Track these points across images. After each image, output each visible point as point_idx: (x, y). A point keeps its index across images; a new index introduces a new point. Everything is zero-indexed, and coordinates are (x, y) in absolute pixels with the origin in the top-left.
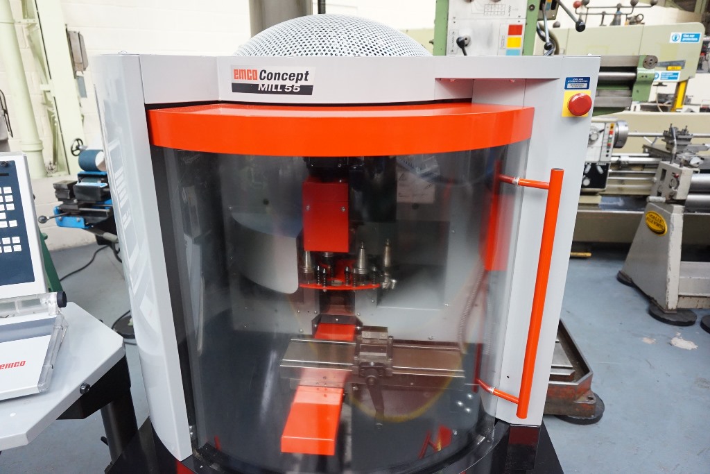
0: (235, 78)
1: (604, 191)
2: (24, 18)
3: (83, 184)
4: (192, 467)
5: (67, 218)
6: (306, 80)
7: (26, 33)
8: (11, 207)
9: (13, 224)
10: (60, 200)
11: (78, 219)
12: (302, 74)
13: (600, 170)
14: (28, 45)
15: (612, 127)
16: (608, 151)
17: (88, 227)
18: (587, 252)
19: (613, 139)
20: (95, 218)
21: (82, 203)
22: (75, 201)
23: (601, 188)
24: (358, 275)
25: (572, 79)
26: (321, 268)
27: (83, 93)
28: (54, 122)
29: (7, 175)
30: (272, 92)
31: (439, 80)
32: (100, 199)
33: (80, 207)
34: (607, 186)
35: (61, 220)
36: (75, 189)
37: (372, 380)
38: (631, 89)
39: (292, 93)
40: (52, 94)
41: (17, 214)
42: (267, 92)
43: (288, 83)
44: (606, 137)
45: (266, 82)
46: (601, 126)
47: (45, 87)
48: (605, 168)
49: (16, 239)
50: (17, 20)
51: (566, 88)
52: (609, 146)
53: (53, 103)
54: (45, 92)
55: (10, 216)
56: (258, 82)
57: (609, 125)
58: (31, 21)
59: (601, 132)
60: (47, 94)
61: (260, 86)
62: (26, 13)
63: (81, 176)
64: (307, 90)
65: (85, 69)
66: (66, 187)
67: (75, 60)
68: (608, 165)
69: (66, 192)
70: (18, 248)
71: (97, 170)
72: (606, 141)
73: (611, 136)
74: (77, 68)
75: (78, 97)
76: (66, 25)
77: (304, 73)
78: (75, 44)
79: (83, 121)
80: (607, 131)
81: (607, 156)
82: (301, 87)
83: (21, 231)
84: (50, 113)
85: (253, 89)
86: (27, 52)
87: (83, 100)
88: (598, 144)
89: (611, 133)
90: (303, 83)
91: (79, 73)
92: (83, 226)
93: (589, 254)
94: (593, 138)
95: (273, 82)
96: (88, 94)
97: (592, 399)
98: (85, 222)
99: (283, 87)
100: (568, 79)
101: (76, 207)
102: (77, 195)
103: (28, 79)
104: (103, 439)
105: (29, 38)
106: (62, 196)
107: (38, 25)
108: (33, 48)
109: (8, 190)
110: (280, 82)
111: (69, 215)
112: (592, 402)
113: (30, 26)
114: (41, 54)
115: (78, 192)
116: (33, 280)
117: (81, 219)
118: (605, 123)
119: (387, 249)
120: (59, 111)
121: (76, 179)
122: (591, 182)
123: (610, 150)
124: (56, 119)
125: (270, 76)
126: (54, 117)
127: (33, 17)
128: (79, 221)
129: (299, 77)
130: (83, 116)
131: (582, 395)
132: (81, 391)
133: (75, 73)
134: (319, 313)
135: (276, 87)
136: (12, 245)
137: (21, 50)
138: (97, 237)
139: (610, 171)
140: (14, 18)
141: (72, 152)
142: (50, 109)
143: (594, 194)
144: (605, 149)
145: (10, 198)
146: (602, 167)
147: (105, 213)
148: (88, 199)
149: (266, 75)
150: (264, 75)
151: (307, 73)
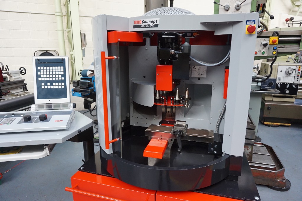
0: (135, 24)
1: (296, 96)
2: (67, 29)
3: (82, 81)
4: (112, 156)
5: (76, 93)
6: (156, 22)
7: (67, 34)
8: (63, 73)
9: (63, 78)
10: (74, 86)
11: (79, 93)
12: (155, 21)
13: (294, 87)
14: (67, 39)
15: (300, 68)
16: (298, 78)
17: (83, 96)
18: (289, 123)
19: (300, 73)
20: (85, 93)
21: (81, 87)
22: (79, 87)
23: (295, 95)
24: (175, 101)
25: (248, 21)
26: (162, 98)
27: (84, 55)
28: (73, 65)
29: (63, 63)
30: (146, 27)
31: (202, 23)
32: (87, 86)
33: (80, 89)
34: (298, 94)
35: (74, 94)
36: (79, 83)
37: (177, 135)
38: (299, 44)
39: (152, 27)
40: (74, 55)
41: (64, 76)
42: (144, 27)
43: (151, 24)
44: (297, 72)
45: (144, 24)
46: (294, 67)
47: (71, 53)
48: (297, 85)
49: (63, 84)
50: (65, 30)
51: (247, 24)
52: (298, 76)
53: (74, 58)
54: (71, 54)
55: (62, 76)
56: (142, 24)
57: (298, 67)
58: (69, 30)
59: (294, 70)
60: (72, 55)
61: (142, 25)
62: (68, 28)
63: (82, 79)
64: (156, 26)
65: (85, 47)
66: (77, 82)
67: (82, 43)
68: (298, 84)
69: (76, 84)
70: (63, 87)
71: (87, 77)
72: (297, 74)
73: (299, 72)
74: (83, 46)
75: (82, 56)
76: (80, 31)
77: (156, 20)
78: (83, 37)
79: (83, 65)
80: (297, 69)
81: (297, 80)
82: (155, 25)
83: (64, 81)
84: (72, 62)
85: (140, 27)
86: (67, 41)
87: (84, 58)
88: (293, 75)
89: (299, 70)
90: (155, 23)
91: (83, 48)
92: (81, 96)
93: (290, 125)
94: (290, 72)
95: (146, 24)
96: (85, 56)
97: (284, 180)
98: (82, 95)
99: (149, 25)
100: (247, 21)
101: (79, 89)
102: (80, 85)
103: (66, 50)
104: (83, 160)
105: (68, 36)
106: (75, 85)
107: (71, 31)
108: (69, 39)
109: (62, 67)
110: (148, 24)
111: (76, 92)
112: (285, 181)
113: (69, 32)
114: (71, 42)
115: (80, 83)
116: (66, 98)
117: (80, 93)
118: (296, 66)
119: (187, 92)
120: (75, 61)
121: (80, 79)
122: (289, 91)
123: (299, 78)
124: (74, 64)
125: (145, 22)
126: (73, 63)
127: (70, 29)
128: (80, 94)
129: (154, 22)
130: (83, 63)
131: (280, 178)
132: (78, 132)
133: (82, 48)
134: (162, 120)
135: (147, 25)
136: (62, 85)
137: (65, 41)
138: (85, 99)
139: (299, 87)
140: (64, 29)
141: (79, 74)
142: (72, 61)
143: (292, 97)
144: (296, 78)
145: (63, 70)
146: (295, 85)
147: (88, 91)
148: (83, 86)
149: (144, 22)
150: (143, 22)
151: (157, 20)
